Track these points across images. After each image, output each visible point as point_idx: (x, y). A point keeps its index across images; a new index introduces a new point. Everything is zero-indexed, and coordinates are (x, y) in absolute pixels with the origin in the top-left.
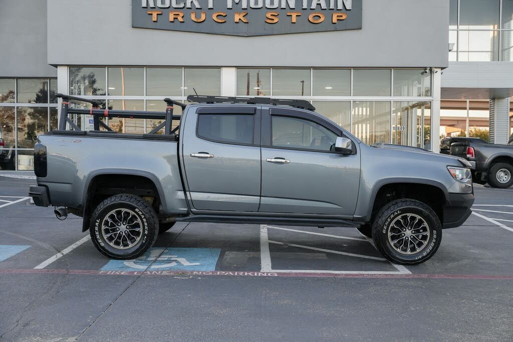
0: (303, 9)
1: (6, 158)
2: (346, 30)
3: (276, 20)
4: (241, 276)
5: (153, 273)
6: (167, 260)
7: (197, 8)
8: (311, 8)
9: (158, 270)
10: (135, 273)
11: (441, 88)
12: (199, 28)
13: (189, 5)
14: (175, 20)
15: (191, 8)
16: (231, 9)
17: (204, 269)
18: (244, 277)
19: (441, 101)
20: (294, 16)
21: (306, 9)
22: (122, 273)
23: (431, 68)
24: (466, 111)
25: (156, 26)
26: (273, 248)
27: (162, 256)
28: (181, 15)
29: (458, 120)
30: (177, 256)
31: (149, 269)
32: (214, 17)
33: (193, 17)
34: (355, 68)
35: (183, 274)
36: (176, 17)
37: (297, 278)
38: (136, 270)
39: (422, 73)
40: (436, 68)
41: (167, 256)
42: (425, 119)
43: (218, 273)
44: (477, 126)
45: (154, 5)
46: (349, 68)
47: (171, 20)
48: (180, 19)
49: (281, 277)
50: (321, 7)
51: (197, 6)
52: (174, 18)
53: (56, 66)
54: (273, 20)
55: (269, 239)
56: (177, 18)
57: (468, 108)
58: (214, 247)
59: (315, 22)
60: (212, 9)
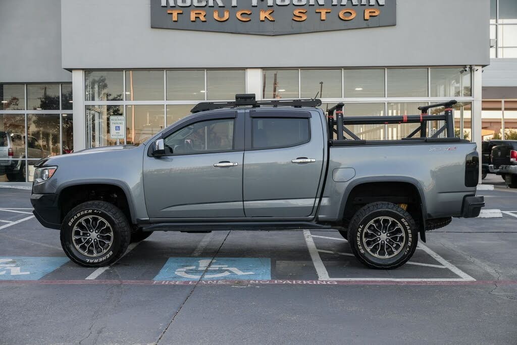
0: (333, 5)
1: (15, 169)
2: (379, 27)
3: (304, 18)
4: (300, 284)
5: (209, 282)
6: (219, 270)
7: (220, 7)
8: (342, 4)
9: (213, 280)
10: (190, 283)
11: (483, 87)
12: (221, 27)
13: (211, 3)
14: (197, 19)
15: (213, 7)
16: (256, 6)
17: (260, 278)
18: (302, 285)
19: (483, 102)
20: (323, 12)
21: (336, 5)
22: (177, 283)
23: (471, 66)
24: (500, 112)
25: (176, 26)
26: (324, 257)
27: (212, 266)
28: (203, 13)
29: (491, 122)
30: (227, 266)
31: (203, 279)
32: (238, 15)
33: (216, 16)
34: (389, 67)
35: (240, 283)
36: (197, 16)
37: (358, 286)
38: (190, 280)
39: (462, 72)
40: (476, 65)
41: (218, 266)
42: (464, 122)
43: (276, 282)
44: (512, 128)
45: (175, 4)
46: (383, 68)
47: (192, 20)
48: (202, 18)
49: (340, 286)
50: (352, 3)
51: (221, 4)
52: (196, 17)
53: (70, 70)
54: (301, 17)
55: (318, 248)
56: (199, 17)
57: (503, 109)
58: (262, 257)
59: (347, 19)
60: (236, 7)
